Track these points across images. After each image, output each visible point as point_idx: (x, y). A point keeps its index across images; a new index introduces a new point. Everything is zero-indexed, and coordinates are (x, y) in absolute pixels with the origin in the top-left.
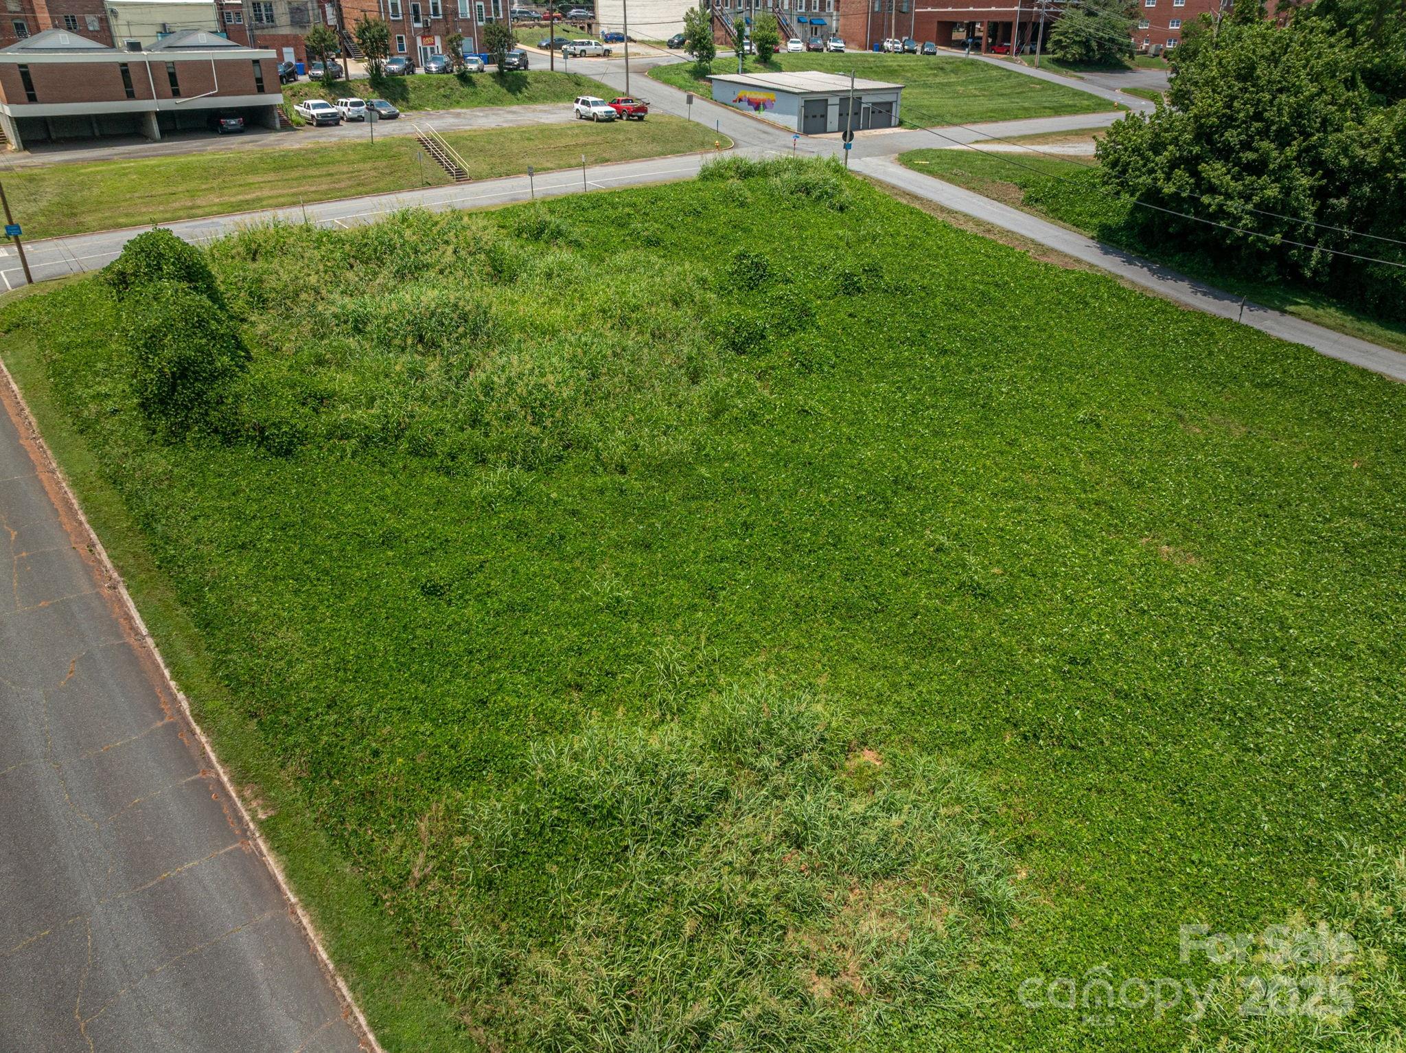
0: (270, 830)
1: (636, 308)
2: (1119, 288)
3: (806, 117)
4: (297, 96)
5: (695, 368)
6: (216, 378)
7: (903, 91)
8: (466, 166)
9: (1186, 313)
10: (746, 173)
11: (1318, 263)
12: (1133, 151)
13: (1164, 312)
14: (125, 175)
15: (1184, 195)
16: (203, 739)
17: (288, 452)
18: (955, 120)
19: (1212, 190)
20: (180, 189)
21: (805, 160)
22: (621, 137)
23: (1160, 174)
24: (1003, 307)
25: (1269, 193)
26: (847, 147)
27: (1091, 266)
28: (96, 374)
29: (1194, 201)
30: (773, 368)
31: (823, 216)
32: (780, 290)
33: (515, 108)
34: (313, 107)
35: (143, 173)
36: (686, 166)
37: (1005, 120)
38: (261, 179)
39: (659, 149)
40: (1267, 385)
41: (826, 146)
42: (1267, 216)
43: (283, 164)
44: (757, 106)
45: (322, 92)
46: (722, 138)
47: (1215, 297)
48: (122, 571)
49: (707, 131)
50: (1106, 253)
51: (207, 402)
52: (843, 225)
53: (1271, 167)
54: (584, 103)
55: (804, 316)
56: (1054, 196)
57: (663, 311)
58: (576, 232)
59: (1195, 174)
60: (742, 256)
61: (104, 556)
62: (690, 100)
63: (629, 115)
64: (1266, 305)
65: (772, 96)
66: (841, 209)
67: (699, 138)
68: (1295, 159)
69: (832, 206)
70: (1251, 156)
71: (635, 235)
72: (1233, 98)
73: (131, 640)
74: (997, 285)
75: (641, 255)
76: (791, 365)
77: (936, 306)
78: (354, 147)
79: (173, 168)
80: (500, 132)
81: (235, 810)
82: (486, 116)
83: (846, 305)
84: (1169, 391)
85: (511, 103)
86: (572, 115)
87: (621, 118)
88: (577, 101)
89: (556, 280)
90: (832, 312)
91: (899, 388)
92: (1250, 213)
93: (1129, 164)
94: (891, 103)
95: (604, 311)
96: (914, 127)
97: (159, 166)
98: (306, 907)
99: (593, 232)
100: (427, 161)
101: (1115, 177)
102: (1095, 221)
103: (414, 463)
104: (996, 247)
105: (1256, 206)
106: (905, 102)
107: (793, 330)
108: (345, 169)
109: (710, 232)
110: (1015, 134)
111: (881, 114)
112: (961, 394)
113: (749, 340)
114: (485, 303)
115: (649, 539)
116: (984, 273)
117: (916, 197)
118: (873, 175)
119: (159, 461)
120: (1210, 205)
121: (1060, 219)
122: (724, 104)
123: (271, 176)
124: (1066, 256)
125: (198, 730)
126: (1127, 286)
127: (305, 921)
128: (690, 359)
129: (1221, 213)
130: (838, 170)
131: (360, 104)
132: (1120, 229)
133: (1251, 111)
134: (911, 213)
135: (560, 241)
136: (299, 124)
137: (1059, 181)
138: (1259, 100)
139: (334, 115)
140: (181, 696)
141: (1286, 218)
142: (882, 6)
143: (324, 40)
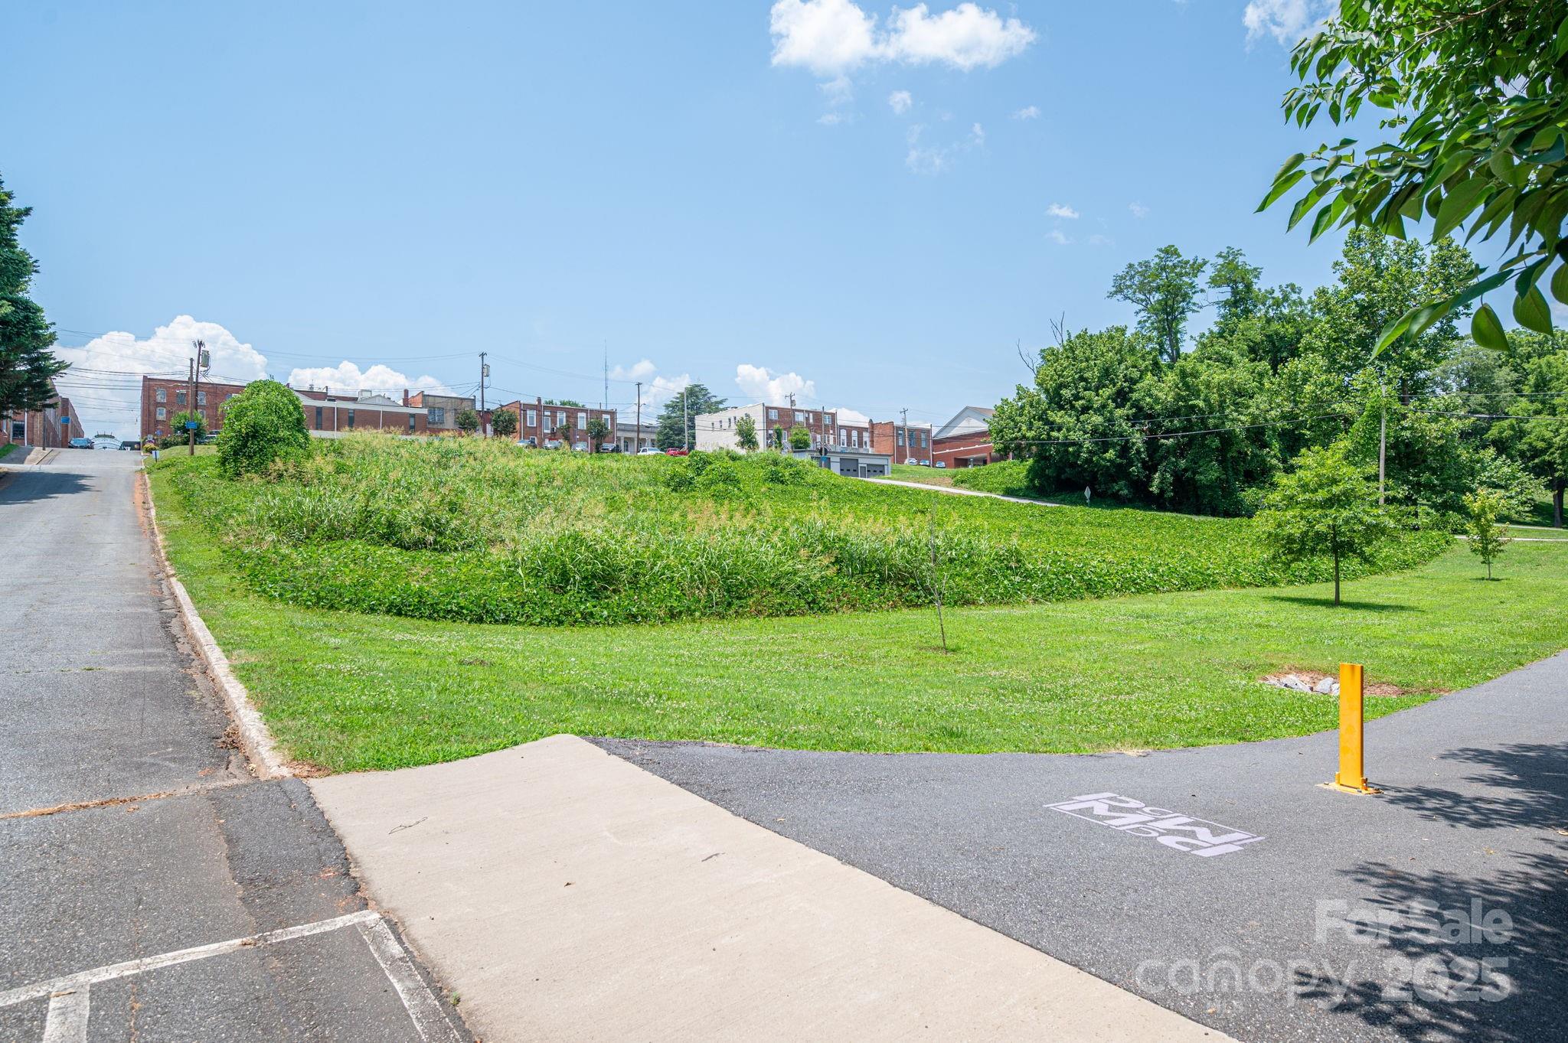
11: (1161, 483)
19: (1059, 428)
29: (1050, 438)
53: (1095, 407)
56: (975, 477)
59: (1047, 421)
70: (1081, 403)
92: (1090, 440)
94: (883, 466)
102: (1003, 487)
105: (1092, 434)
120: (1059, 438)
121: (978, 490)
129: (1067, 443)
132: (1021, 489)
141: (1115, 440)
142: (904, 441)
143: (469, 419)
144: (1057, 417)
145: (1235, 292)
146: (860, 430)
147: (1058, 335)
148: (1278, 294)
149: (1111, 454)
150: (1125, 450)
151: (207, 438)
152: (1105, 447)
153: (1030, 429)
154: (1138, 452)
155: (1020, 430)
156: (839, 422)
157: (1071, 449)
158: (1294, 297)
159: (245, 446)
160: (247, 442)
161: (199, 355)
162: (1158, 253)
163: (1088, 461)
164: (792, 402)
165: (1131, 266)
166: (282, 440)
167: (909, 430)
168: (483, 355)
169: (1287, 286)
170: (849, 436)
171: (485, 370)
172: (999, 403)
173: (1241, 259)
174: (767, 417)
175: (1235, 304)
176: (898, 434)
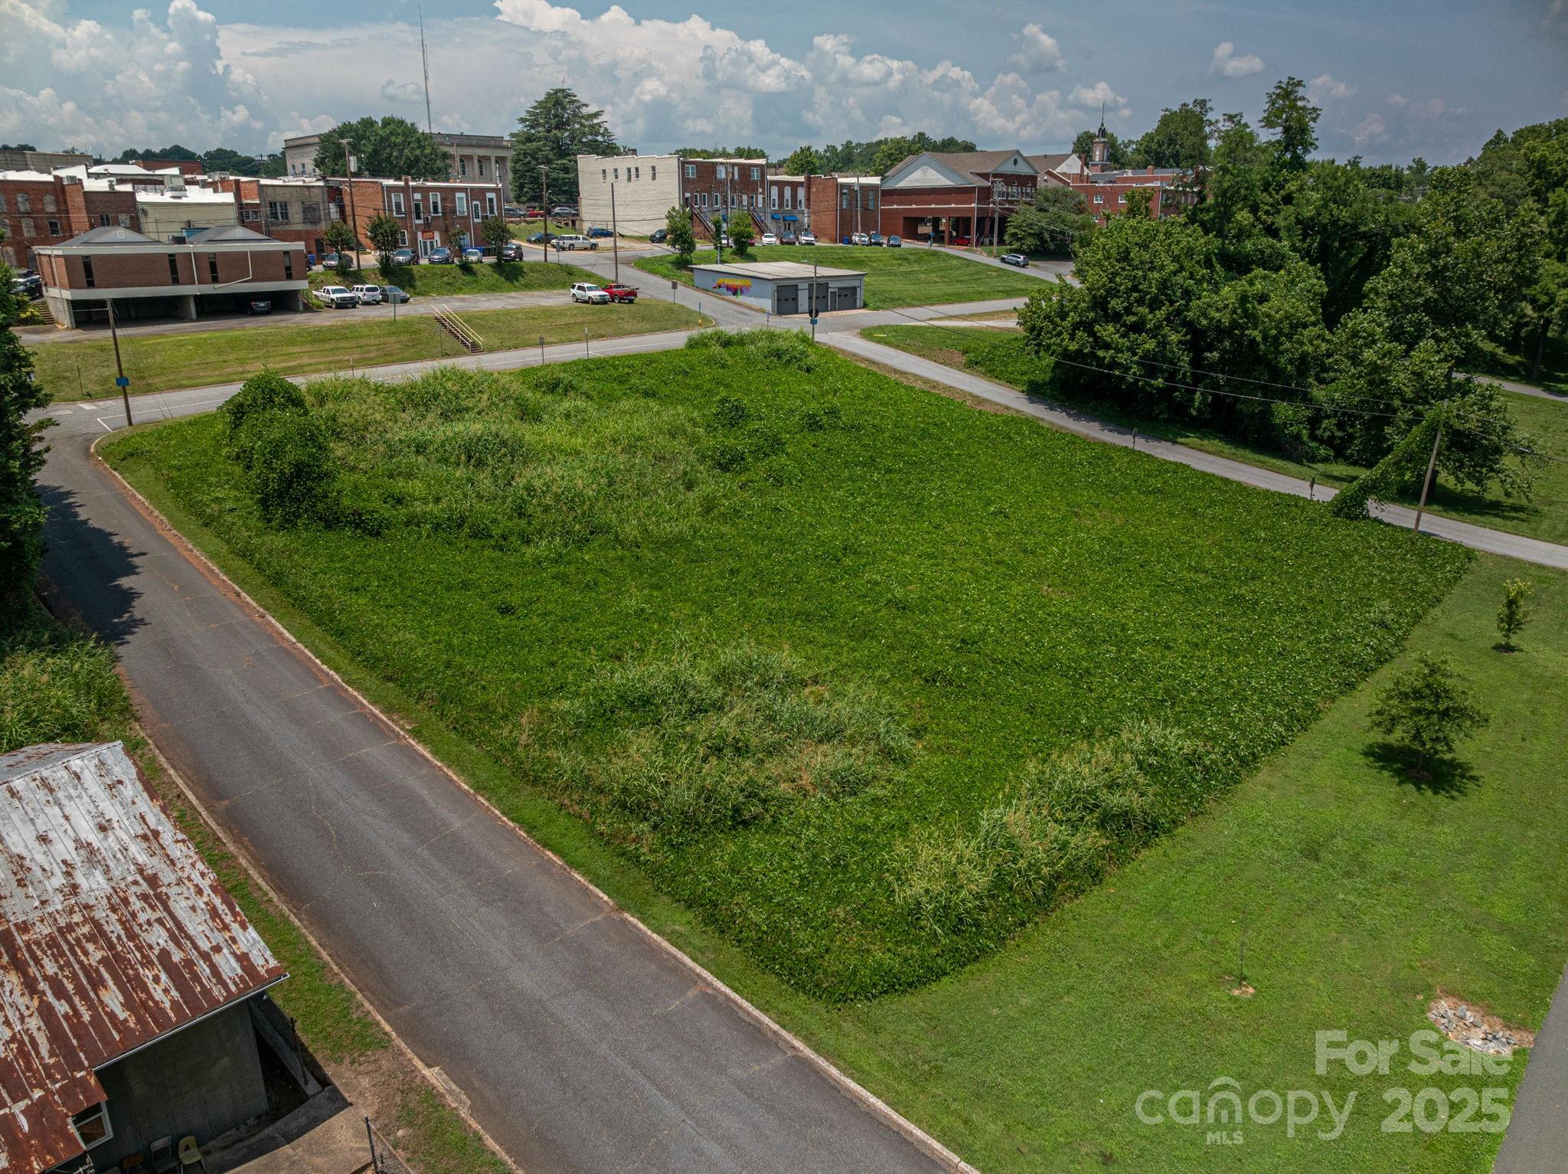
0: (416, 733)
1: (640, 438)
2: (1039, 427)
3: (779, 300)
4: (315, 283)
5: (689, 480)
6: (322, 478)
7: (866, 279)
8: (480, 340)
9: (1089, 443)
10: (727, 342)
11: (1200, 404)
12: (1045, 318)
13: (1073, 443)
14: (182, 346)
15: (1086, 351)
16: (355, 693)
17: (378, 534)
18: (915, 302)
19: (1107, 346)
20: (231, 357)
21: (777, 331)
22: (614, 317)
23: (1065, 336)
24: (940, 440)
25: (1147, 346)
26: (814, 322)
27: (1018, 411)
28: (210, 485)
29: (1093, 355)
30: (752, 481)
31: (792, 376)
32: (755, 425)
33: (513, 294)
34: (333, 291)
35: (197, 344)
36: (676, 340)
37: (960, 302)
38: (299, 350)
39: (648, 326)
40: (1150, 492)
41: (798, 323)
42: (1150, 365)
43: (318, 337)
44: (735, 291)
45: (337, 279)
46: (705, 319)
47: (1119, 433)
48: (266, 608)
49: (690, 312)
50: (1032, 402)
51: (315, 496)
52: (809, 382)
53: (1148, 326)
54: (580, 288)
55: (776, 444)
56: (992, 359)
57: (662, 440)
58: (586, 386)
59: (1092, 333)
60: (724, 401)
61: (249, 599)
62: (674, 286)
63: (621, 299)
64: (1160, 438)
65: (748, 282)
66: (808, 370)
67: (684, 317)
68: (1165, 320)
69: (800, 368)
70: (1133, 319)
71: (634, 389)
72: (1115, 274)
73: (286, 645)
74: (936, 425)
75: (642, 402)
76: (766, 480)
77: (884, 439)
78: (379, 324)
79: (223, 340)
80: (507, 313)
81: (388, 727)
82: (489, 300)
83: (811, 438)
84: (1069, 496)
85: (509, 290)
86: (570, 300)
87: (613, 301)
88: (573, 287)
89: (573, 420)
90: (798, 443)
91: (852, 494)
92: (1138, 363)
93: (1042, 328)
94: (855, 288)
95: (615, 441)
96: (877, 309)
97: (210, 339)
98: (449, 767)
99: (599, 387)
100: (445, 335)
101: (1034, 339)
102: (1025, 378)
103: (475, 544)
104: (939, 397)
105: (1140, 357)
106: (870, 287)
107: (767, 455)
108: (373, 342)
109: (697, 387)
110: (966, 313)
111: (847, 298)
112: (900, 496)
113: (732, 461)
114: (519, 434)
115: (661, 584)
116: (925, 415)
117: (874, 363)
118: (837, 346)
119: (278, 540)
120: (1105, 358)
121: (996, 377)
122: (706, 290)
123: (308, 348)
124: (997, 404)
125: (350, 689)
126: (1046, 425)
127: (450, 773)
128: (685, 473)
129: (1114, 364)
130: (805, 340)
131: (375, 289)
132: (1045, 384)
133: (1130, 284)
134: (868, 374)
135: (572, 394)
136: (319, 307)
137: (995, 347)
138: (1135, 277)
139: (352, 298)
140: (332, 673)
141: (1165, 366)
142: (849, 204)
143: (341, 235)
144: (1108, 331)
146: (795, 185)
149: (1159, 380)
150: (1172, 374)
152: (1153, 373)
155: (1059, 335)
157: (1117, 372)
163: (1133, 385)
170: (781, 195)
174: (683, 175)
176: (842, 194)
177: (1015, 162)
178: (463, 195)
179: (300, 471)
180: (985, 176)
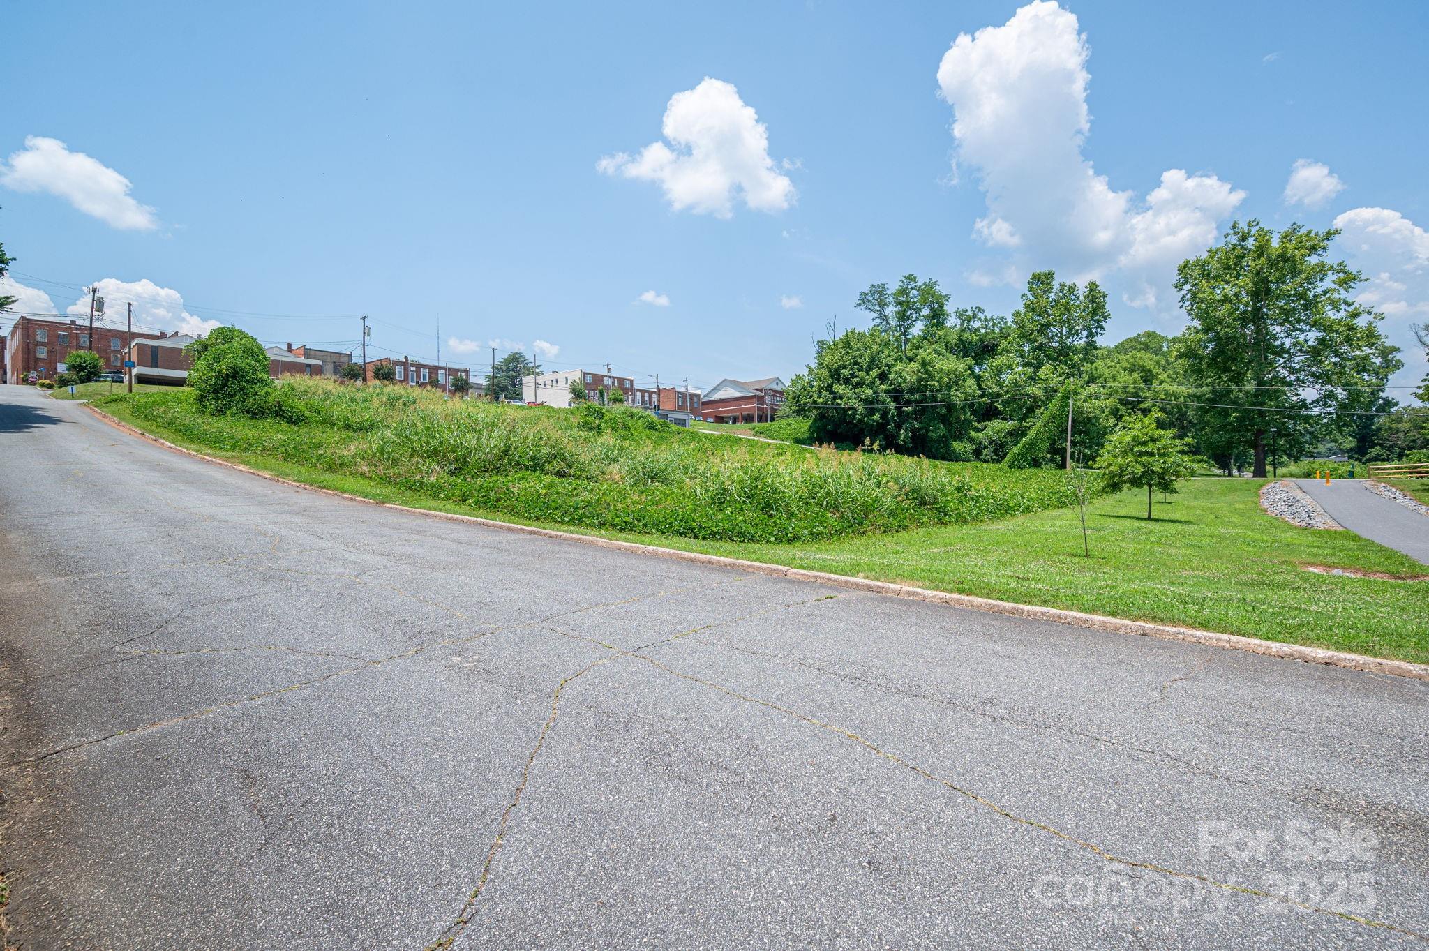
6: (256, 383)
15: (829, 403)
17: (296, 423)
19: (842, 398)
25: (867, 395)
29: (834, 404)
42: (870, 407)
51: (246, 394)
53: (867, 383)
59: (832, 392)
70: (856, 380)
92: (862, 406)
94: (685, 420)
102: (791, 437)
105: (864, 402)
120: (841, 405)
129: (848, 409)
141: (880, 407)
142: (683, 402)
143: (353, 370)
144: (839, 389)
145: (932, 309)
146: (651, 393)
147: (831, 331)
148: (970, 313)
149: (877, 416)
150: (885, 414)
151: (103, 377)
152: (872, 412)
153: (819, 397)
154: (893, 414)
155: (811, 397)
156: (636, 387)
157: (850, 412)
158: (980, 315)
159: (225, 385)
160: (228, 381)
161: (93, 300)
162: (903, 279)
163: (861, 421)
164: (609, 370)
165: (873, 286)
166: (261, 381)
167: (690, 395)
168: (364, 318)
169: (977, 308)
170: (643, 397)
171: (366, 331)
172: (794, 378)
173: (937, 287)
174: (586, 380)
175: (933, 318)
176: (679, 397)
177: (777, 384)
178: (444, 372)
179: (235, 374)
180: (761, 390)
